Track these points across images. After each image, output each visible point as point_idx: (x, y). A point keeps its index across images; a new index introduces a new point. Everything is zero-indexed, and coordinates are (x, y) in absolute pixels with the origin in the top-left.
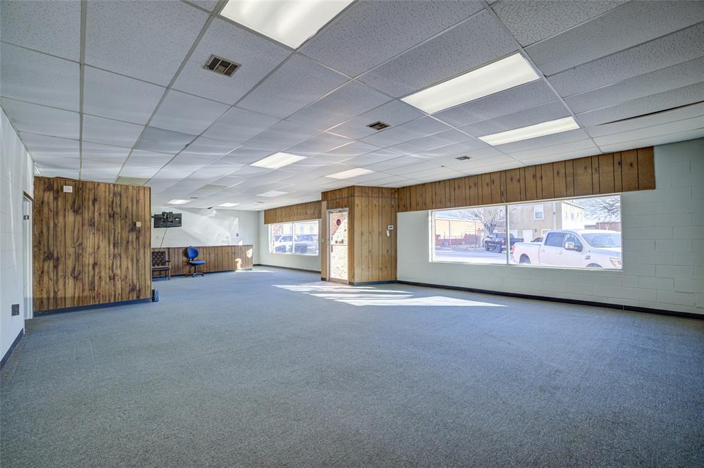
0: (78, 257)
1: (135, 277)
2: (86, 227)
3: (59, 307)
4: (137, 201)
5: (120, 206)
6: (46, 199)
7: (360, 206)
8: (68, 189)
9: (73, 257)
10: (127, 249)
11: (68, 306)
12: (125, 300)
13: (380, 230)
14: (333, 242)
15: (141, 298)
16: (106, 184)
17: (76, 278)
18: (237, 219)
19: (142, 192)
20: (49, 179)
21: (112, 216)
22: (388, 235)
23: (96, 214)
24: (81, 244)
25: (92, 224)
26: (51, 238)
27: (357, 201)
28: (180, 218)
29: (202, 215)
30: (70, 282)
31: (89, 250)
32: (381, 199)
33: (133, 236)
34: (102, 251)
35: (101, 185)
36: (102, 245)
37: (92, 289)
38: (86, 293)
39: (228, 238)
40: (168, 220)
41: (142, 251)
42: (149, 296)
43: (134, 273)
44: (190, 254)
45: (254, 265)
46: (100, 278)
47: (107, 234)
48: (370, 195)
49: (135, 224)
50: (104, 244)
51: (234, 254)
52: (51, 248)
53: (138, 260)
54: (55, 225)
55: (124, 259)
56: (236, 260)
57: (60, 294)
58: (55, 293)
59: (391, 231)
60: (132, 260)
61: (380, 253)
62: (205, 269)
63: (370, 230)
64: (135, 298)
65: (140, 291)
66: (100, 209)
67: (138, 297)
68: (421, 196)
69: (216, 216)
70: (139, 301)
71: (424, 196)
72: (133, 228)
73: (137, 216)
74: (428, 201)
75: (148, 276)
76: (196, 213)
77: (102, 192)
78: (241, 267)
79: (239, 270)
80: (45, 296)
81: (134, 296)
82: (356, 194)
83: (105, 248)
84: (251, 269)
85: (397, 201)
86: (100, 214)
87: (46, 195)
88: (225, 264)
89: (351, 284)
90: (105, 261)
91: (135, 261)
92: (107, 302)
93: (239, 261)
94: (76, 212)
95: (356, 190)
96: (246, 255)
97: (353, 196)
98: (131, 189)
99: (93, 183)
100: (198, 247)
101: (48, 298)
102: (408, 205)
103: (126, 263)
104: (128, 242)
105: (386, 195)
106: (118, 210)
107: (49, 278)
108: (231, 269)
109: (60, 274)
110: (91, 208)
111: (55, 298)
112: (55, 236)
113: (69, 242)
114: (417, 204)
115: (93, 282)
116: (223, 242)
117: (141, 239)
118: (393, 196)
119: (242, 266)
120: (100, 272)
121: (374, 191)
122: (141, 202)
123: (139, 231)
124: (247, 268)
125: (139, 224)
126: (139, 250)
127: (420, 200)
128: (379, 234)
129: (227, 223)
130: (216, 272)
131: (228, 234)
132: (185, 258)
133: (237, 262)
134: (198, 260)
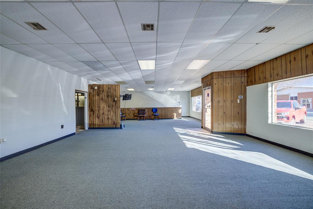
0: (99, 111)
1: (115, 119)
2: (101, 101)
3: (94, 127)
4: (115, 90)
5: (110, 92)
6: (91, 92)
7: (217, 85)
8: (96, 88)
9: (97, 110)
10: (112, 109)
11: (97, 127)
12: (112, 127)
13: (232, 99)
14: (206, 107)
15: (117, 127)
16: (106, 85)
17: (98, 118)
18: (179, 95)
19: (117, 87)
20: (91, 85)
21: (108, 96)
22: (239, 102)
23: (103, 96)
24: (99, 106)
25: (102, 99)
26: (92, 104)
27: (215, 81)
28: (131, 96)
29: (164, 94)
30: (97, 119)
31: (102, 108)
32: (233, 79)
33: (114, 103)
34: (105, 109)
35: (105, 85)
36: (105, 107)
37: (102, 122)
38: (101, 123)
39: (175, 104)
40: (127, 97)
41: (117, 109)
42: (119, 126)
43: (115, 117)
44: (154, 110)
45: (182, 117)
46: (105, 118)
47: (106, 103)
48: (224, 76)
49: (114, 99)
50: (105, 106)
51: (173, 111)
52: (92, 107)
53: (116, 113)
54: (93, 100)
55: (111, 112)
56: (174, 114)
57: (94, 123)
58: (93, 122)
59: (241, 100)
60: (114, 113)
61: (232, 114)
62: (160, 117)
63: (225, 99)
64: (115, 127)
65: (116, 124)
66: (104, 94)
67: (116, 126)
68: (262, 72)
69: (170, 94)
70: (116, 128)
71: (264, 72)
72: (114, 101)
73: (115, 96)
74: (268, 75)
75: (119, 119)
76: (162, 93)
77: (105, 88)
78: (176, 117)
79: (175, 118)
80: (91, 123)
81: (114, 126)
82: (214, 77)
83: (106, 108)
84: (181, 119)
85: (246, 78)
86: (104, 96)
87: (91, 90)
88: (169, 115)
89: (212, 132)
90: (106, 113)
91: (115, 113)
92: (107, 127)
93: (175, 114)
94: (98, 95)
95: (214, 74)
96: (178, 112)
97: (212, 78)
98: (113, 86)
99: (102, 85)
100: (157, 108)
101: (92, 124)
102: (254, 80)
103: (112, 113)
104: (112, 106)
105: (237, 75)
106: (109, 94)
107: (92, 117)
108: (172, 118)
109: (94, 116)
110: (102, 93)
111: (93, 124)
112: (93, 104)
113: (96, 106)
114: (260, 79)
115: (103, 120)
116: (173, 105)
117: (117, 104)
118: (242, 76)
120: (104, 116)
121: (227, 73)
122: (117, 90)
123: (116, 102)
124: (179, 118)
125: (116, 99)
126: (116, 109)
127: (261, 76)
128: (232, 102)
129: (174, 97)
130: (164, 119)
131: (175, 102)
132: (152, 113)
133: (174, 115)
134: (157, 113)
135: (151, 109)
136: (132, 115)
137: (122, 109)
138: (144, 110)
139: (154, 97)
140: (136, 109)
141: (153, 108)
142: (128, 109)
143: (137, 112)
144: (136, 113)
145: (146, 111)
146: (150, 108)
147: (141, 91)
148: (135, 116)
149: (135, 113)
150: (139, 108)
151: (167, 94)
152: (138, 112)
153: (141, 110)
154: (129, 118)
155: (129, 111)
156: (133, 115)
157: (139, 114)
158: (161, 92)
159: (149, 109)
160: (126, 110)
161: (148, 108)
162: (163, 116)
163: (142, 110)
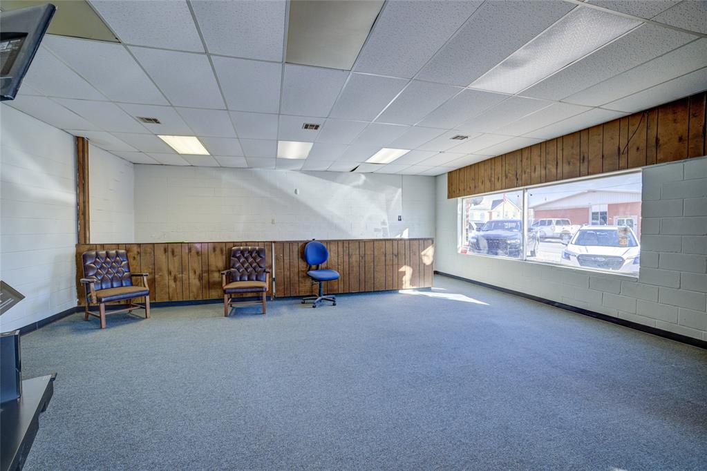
18: (400, 190)
29: (342, 183)
39: (384, 223)
44: (312, 256)
51: (397, 256)
56: (402, 269)
62: (341, 286)
69: (365, 186)
76: (333, 180)
78: (411, 284)
84: (428, 289)
88: (380, 277)
93: (407, 270)
96: (420, 258)
100: (327, 242)
108: (390, 288)
116: (376, 230)
119: (412, 282)
124: (420, 286)
129: (383, 197)
130: (359, 293)
131: (385, 217)
132: (303, 265)
133: (404, 273)
134: (327, 269)
135: (296, 249)
136: (195, 282)
137: (135, 249)
138: (260, 252)
139: (301, 196)
140: (214, 249)
141: (306, 243)
142: (170, 248)
143: (218, 261)
144: (213, 268)
145: (272, 259)
146: (291, 243)
147: (242, 162)
148: (211, 285)
149: (208, 271)
150: (235, 244)
151: (356, 183)
152: (228, 265)
153: (242, 252)
154: (175, 299)
155: (177, 259)
156: (200, 278)
157: (231, 279)
158: (330, 175)
159: (287, 246)
160: (160, 253)
161: (283, 243)
162: (354, 282)
163: (251, 252)
